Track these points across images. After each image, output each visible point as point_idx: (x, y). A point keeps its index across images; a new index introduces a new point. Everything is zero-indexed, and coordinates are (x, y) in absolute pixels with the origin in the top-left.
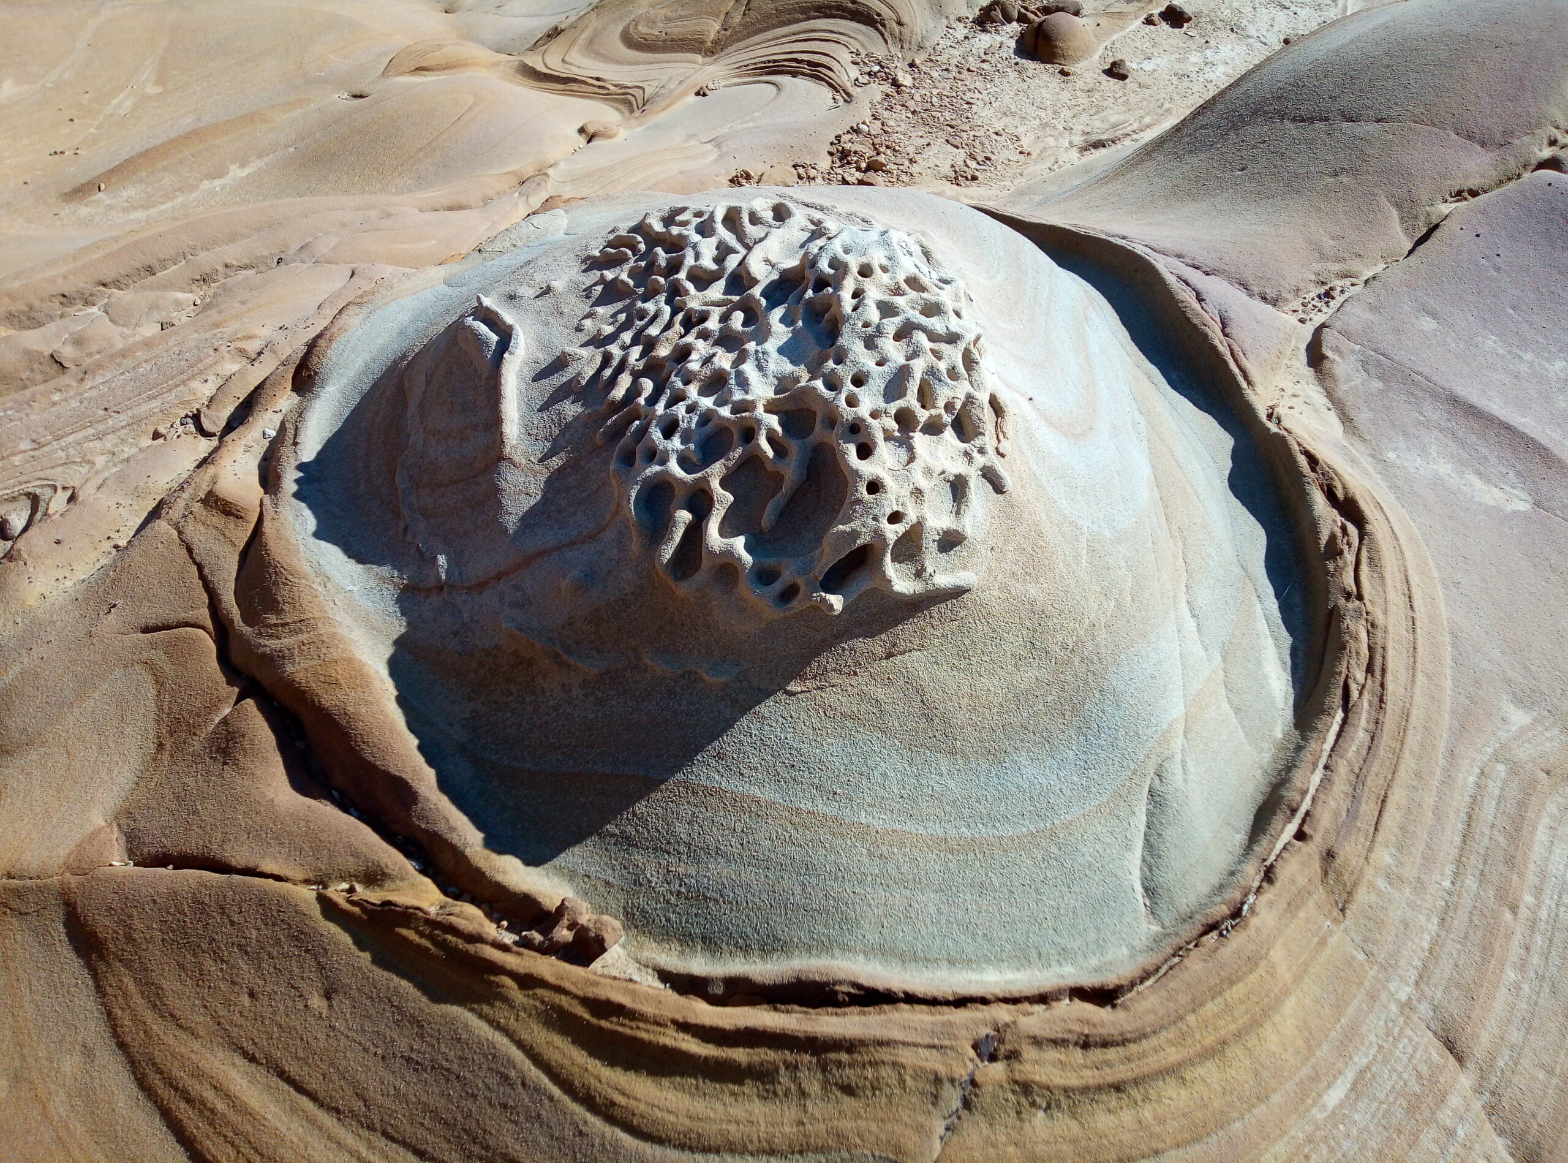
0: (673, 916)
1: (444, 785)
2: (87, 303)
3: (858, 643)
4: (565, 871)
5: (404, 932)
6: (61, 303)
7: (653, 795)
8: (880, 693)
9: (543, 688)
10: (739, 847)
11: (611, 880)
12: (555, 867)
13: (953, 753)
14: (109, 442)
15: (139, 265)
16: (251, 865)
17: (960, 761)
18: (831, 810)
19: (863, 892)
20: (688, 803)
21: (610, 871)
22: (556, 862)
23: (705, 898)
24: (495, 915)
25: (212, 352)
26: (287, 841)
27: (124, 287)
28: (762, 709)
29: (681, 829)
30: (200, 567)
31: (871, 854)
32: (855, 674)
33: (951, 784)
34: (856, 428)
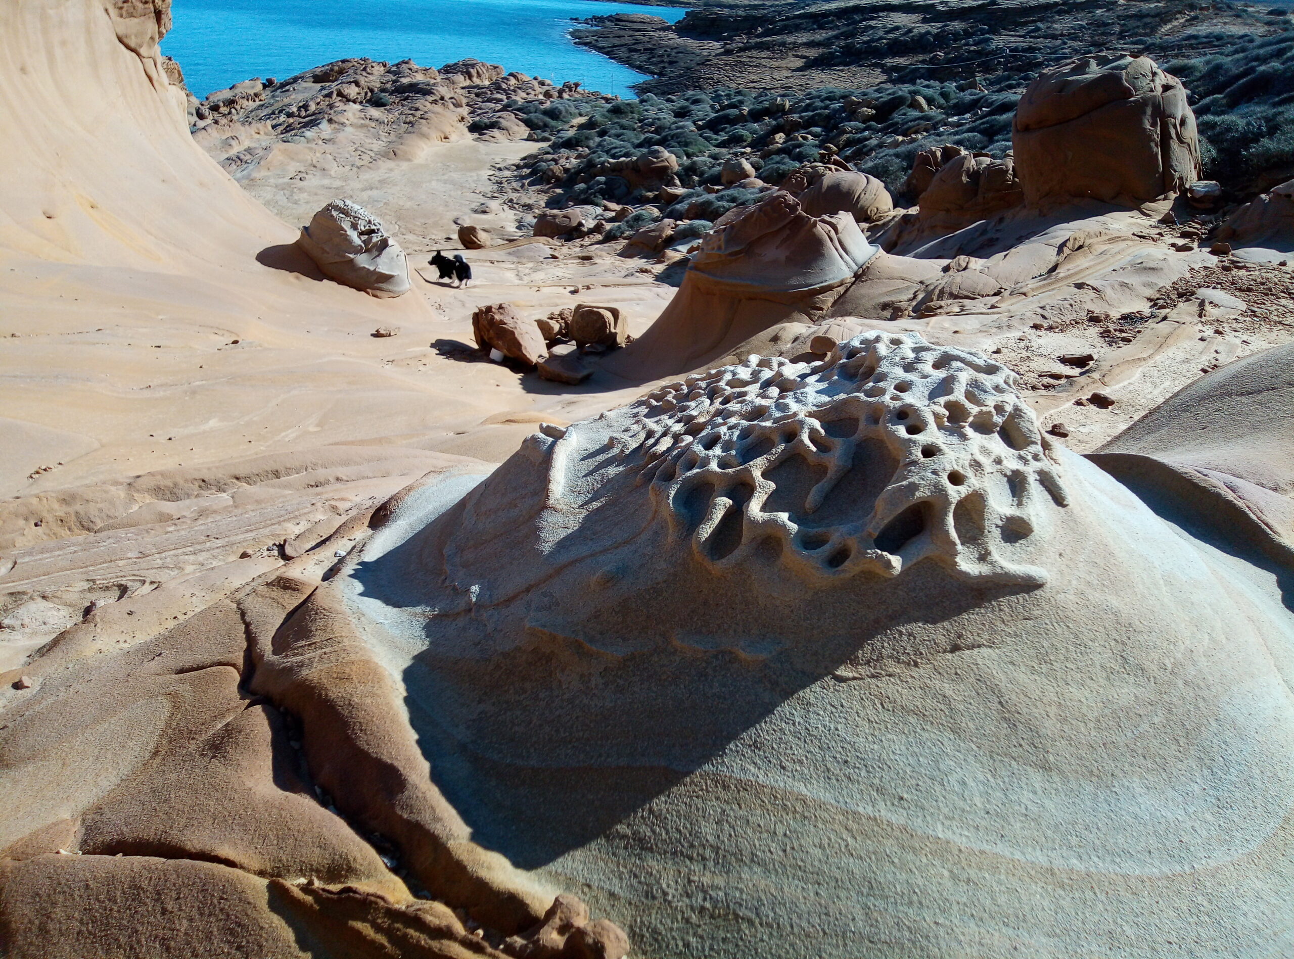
0: (693, 940)
1: (436, 777)
2: (220, 489)
3: (917, 628)
4: (562, 878)
5: (359, 925)
6: (200, 487)
7: (675, 789)
8: (948, 689)
9: (560, 681)
10: (781, 853)
11: (617, 890)
12: (550, 873)
13: (1046, 768)
14: (201, 558)
15: (269, 469)
16: (207, 848)
17: (1057, 779)
18: (898, 818)
19: (948, 923)
20: (718, 798)
21: (616, 881)
22: (553, 867)
23: (736, 916)
24: (470, 923)
25: (309, 505)
26: (252, 828)
27: (252, 483)
28: (807, 694)
29: (708, 830)
30: (247, 625)
31: (954, 877)
32: (916, 664)
33: (1049, 804)
34: (904, 415)
